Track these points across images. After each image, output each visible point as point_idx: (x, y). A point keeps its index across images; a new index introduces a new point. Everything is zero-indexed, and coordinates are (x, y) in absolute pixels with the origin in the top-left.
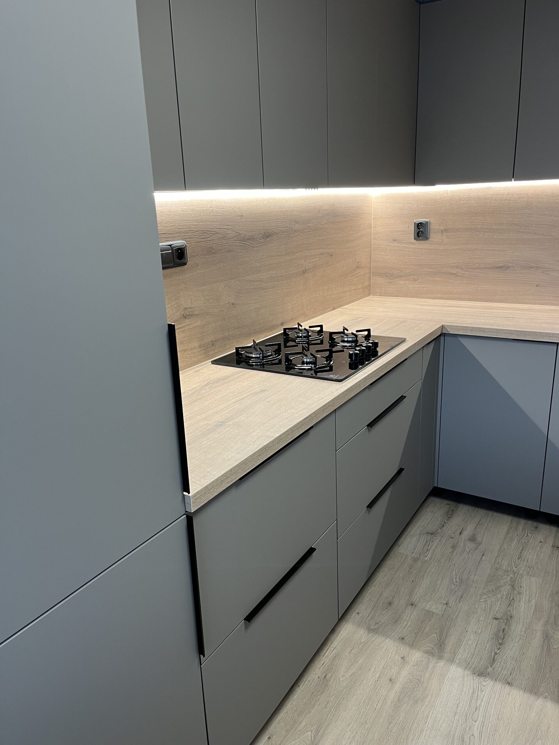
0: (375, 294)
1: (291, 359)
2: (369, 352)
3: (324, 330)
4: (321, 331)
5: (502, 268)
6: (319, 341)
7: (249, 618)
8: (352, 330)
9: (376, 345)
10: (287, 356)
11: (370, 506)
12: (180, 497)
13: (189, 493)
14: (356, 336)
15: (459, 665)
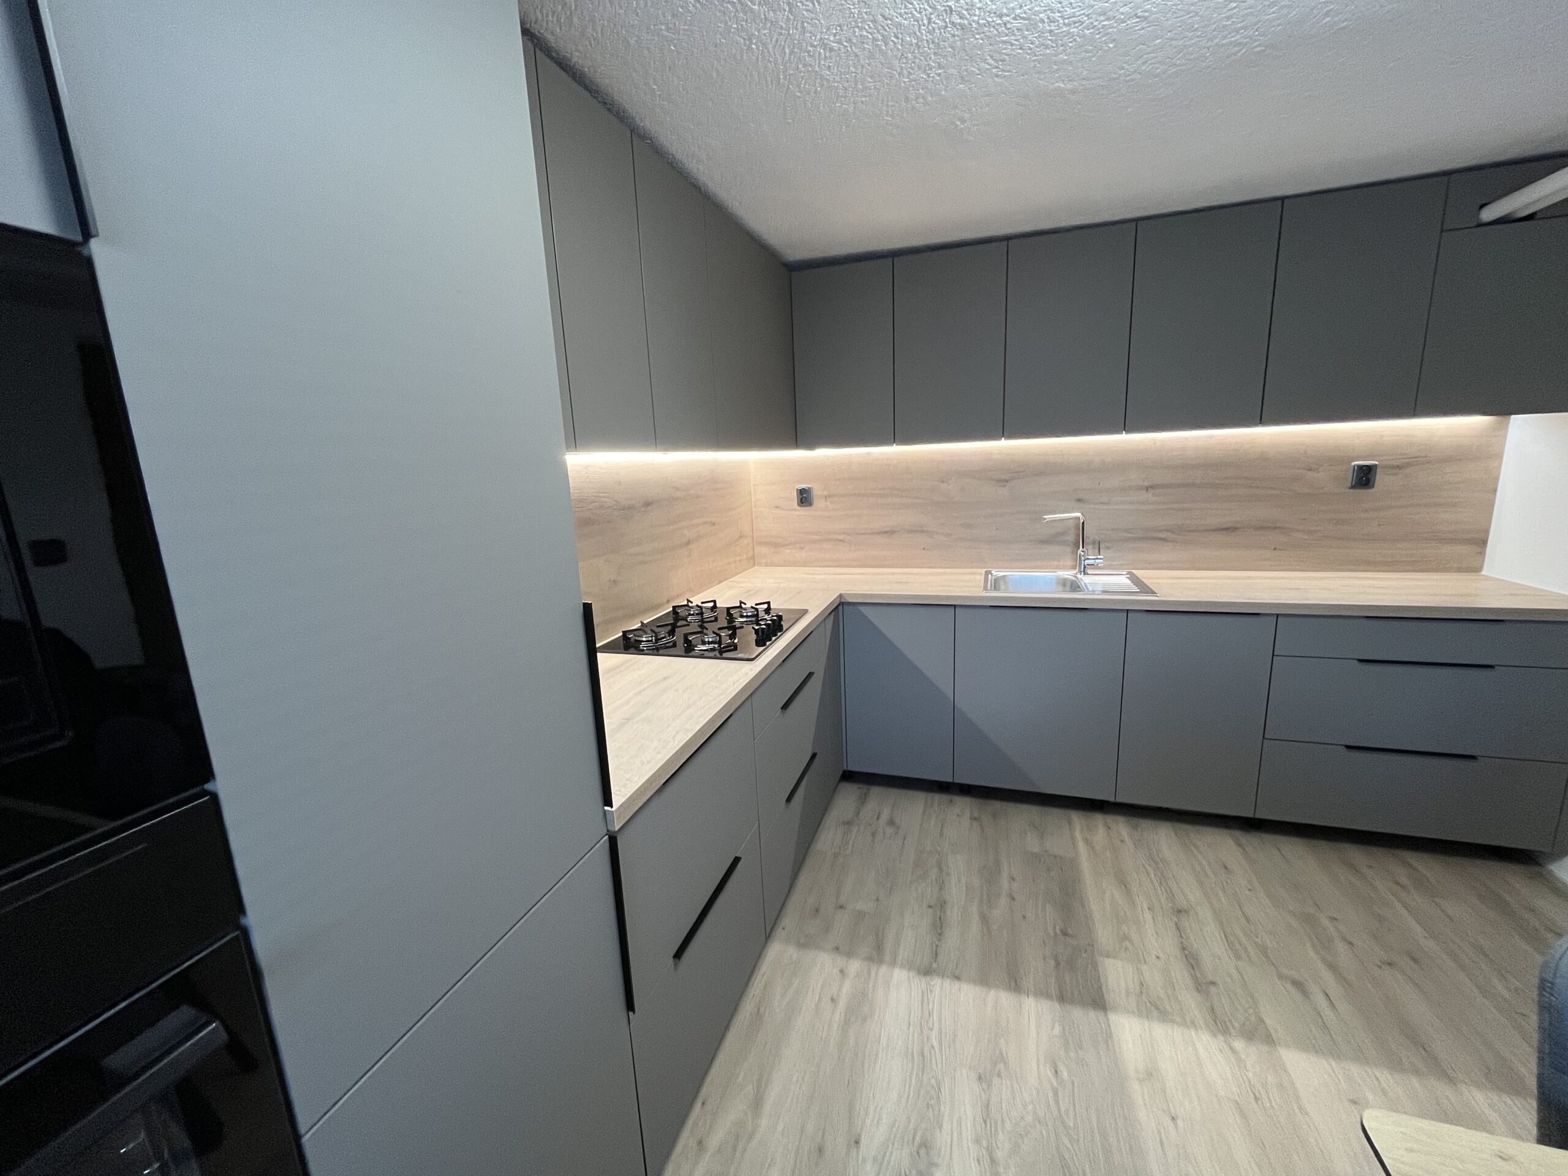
0: (760, 564)
1: (690, 639)
2: (774, 626)
3: (718, 605)
4: (715, 607)
5: (889, 533)
6: (713, 619)
7: (678, 955)
8: (749, 604)
9: (780, 618)
10: (686, 636)
11: (789, 799)
12: (601, 813)
13: (612, 807)
14: (757, 610)
15: (902, 966)
